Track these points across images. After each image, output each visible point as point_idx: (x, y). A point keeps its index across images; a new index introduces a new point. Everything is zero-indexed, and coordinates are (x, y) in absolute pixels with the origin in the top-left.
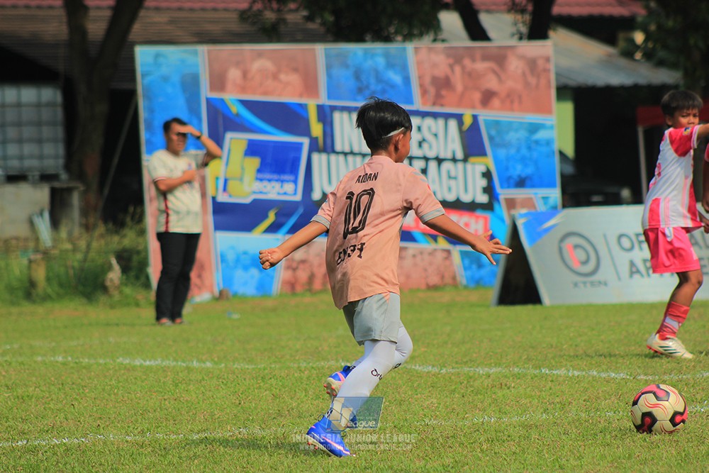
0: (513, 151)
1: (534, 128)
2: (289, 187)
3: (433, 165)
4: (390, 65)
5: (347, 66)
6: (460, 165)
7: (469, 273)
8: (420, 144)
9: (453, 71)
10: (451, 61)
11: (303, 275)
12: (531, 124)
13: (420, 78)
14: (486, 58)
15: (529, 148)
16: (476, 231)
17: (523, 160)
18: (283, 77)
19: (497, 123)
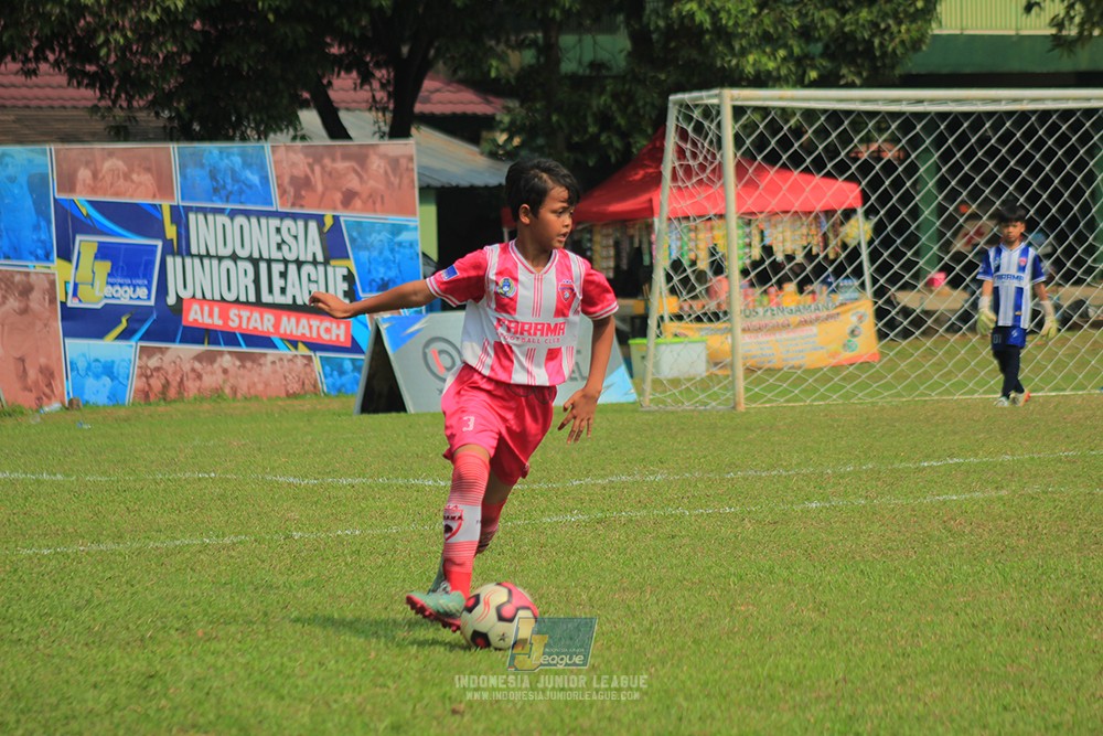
0: (375, 254)
1: (397, 230)
2: (142, 292)
3: (292, 268)
4: (247, 164)
5: (202, 166)
6: (321, 268)
7: (330, 380)
8: (279, 247)
9: (313, 171)
10: (311, 160)
11: (156, 383)
12: (393, 225)
13: (277, 177)
14: (346, 157)
15: (392, 251)
16: (338, 336)
17: (386, 262)
18: (135, 176)
19: (359, 224)
